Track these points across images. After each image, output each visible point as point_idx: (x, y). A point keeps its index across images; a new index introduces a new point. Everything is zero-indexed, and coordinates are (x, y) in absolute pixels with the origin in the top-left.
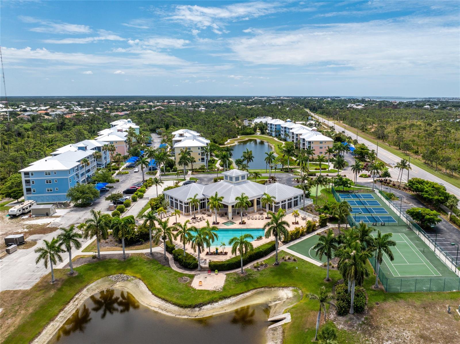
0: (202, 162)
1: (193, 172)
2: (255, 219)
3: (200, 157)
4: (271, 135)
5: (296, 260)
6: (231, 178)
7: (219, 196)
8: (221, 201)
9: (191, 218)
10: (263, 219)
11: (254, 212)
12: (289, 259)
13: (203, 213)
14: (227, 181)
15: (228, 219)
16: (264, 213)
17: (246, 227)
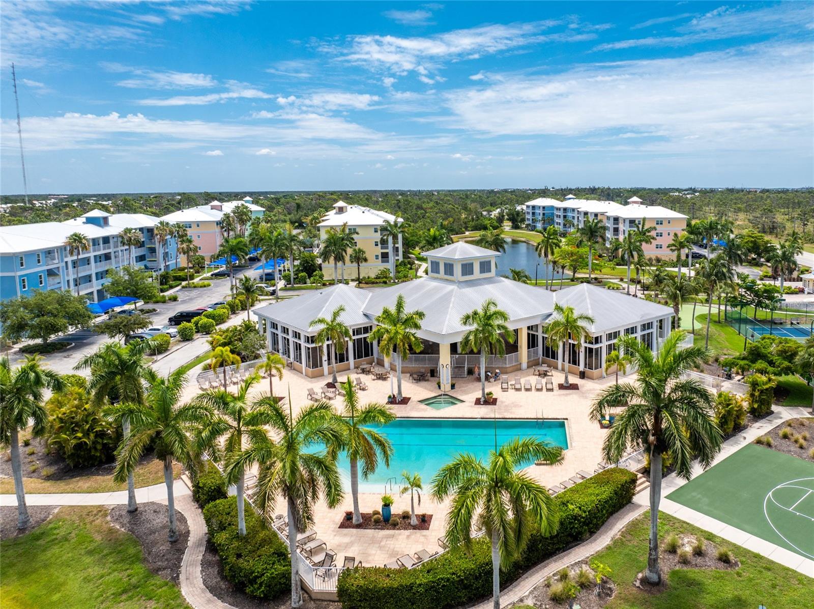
0: (382, 261)
1: (360, 283)
2: (527, 390)
3: (379, 250)
5: (732, 558)
6: (449, 269)
7: (408, 310)
8: (417, 327)
9: (324, 382)
10: (552, 390)
11: (518, 368)
12: (698, 552)
13: (364, 371)
14: (435, 279)
15: (439, 387)
16: (554, 372)
17: (499, 413)
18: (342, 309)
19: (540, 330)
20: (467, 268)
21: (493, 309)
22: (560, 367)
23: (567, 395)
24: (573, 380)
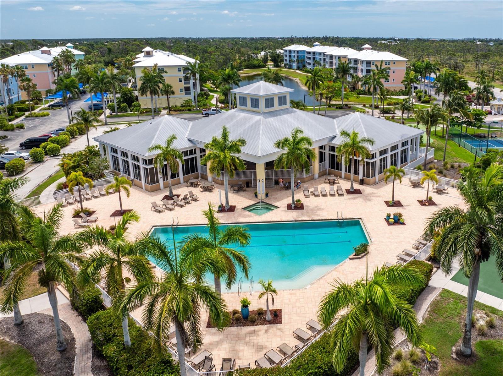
0: (186, 94)
1: (170, 110)
2: (324, 196)
3: (183, 85)
4: (291, 67)
6: (255, 102)
7: (232, 138)
8: (238, 151)
9: (162, 196)
10: (342, 195)
11: (312, 178)
13: (192, 185)
14: (244, 110)
15: (256, 196)
16: (340, 181)
17: (308, 216)
18: (174, 138)
19: (327, 148)
20: (269, 102)
21: (300, 136)
22: (343, 176)
23: (354, 199)
24: (357, 186)
